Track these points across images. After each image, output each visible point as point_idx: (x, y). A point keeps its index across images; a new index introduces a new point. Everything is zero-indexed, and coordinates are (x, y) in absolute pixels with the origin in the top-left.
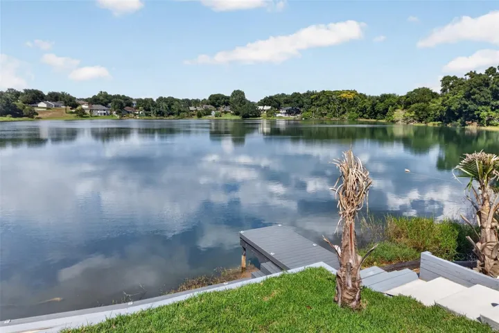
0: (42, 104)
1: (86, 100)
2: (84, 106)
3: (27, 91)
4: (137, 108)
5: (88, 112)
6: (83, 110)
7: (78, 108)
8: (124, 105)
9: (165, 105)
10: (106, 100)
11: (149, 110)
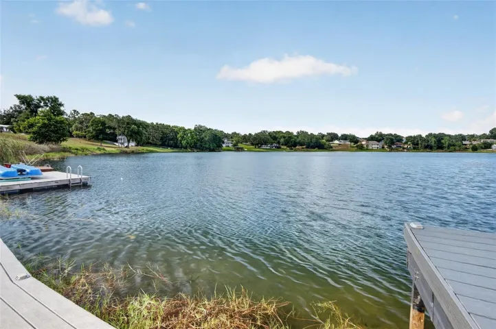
0: (336, 142)
1: (366, 139)
2: (363, 143)
3: (329, 134)
4: (406, 143)
5: (365, 146)
6: (362, 146)
7: (359, 144)
8: (395, 141)
9: (433, 139)
10: (380, 138)
11: (417, 144)
